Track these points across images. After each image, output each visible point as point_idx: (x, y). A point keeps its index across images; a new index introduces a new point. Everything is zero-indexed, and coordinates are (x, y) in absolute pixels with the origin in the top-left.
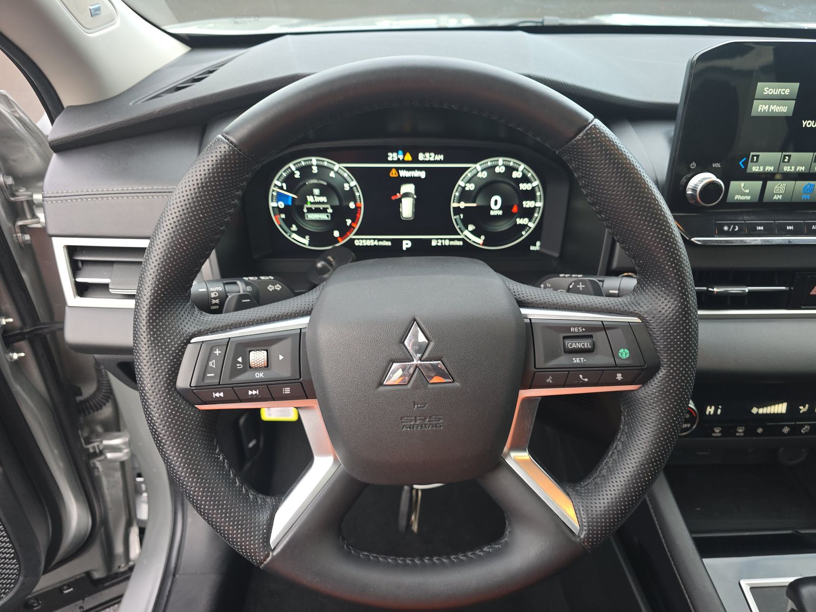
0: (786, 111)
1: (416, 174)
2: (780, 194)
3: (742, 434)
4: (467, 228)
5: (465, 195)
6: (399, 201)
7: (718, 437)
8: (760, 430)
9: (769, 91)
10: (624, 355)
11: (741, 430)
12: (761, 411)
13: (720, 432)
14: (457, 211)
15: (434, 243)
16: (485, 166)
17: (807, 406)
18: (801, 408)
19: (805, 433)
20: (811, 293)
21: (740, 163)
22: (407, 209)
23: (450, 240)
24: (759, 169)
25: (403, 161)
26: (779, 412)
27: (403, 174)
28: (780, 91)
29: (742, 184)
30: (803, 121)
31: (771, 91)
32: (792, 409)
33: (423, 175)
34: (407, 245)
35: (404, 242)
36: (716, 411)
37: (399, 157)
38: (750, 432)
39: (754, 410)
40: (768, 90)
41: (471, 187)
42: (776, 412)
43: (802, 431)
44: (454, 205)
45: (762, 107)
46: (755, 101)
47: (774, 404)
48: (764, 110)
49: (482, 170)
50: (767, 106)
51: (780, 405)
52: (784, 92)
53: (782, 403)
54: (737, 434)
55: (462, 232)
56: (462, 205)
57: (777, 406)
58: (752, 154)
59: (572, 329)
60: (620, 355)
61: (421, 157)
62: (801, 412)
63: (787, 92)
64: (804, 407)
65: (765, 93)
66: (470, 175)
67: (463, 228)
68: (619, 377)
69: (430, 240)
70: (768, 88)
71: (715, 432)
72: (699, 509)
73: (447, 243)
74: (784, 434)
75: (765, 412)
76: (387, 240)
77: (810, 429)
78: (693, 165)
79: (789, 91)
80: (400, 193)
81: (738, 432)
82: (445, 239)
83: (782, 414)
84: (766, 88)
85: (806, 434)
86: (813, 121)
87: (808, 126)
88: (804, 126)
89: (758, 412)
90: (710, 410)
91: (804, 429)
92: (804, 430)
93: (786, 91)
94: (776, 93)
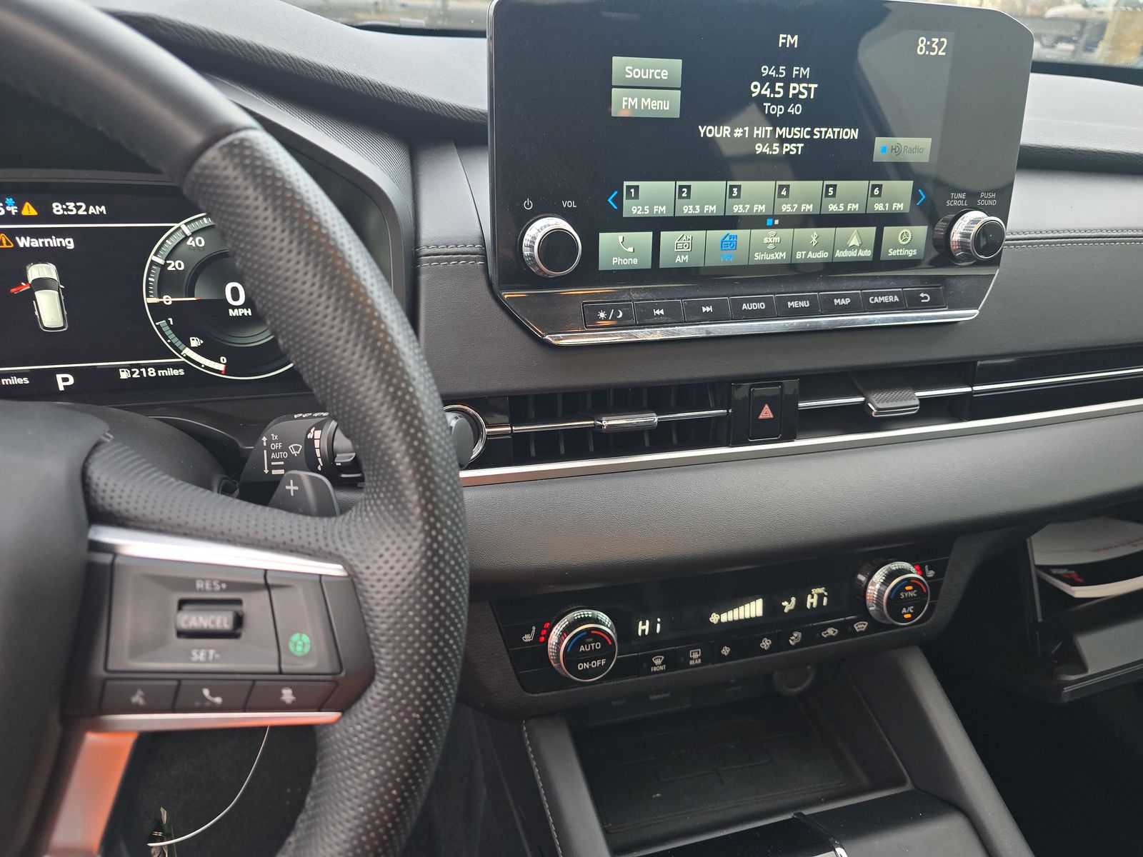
0: (668, 108)
1: (55, 242)
2: (685, 253)
3: (699, 661)
4: (188, 345)
5: (167, 281)
6: (29, 297)
7: (661, 672)
8: (726, 651)
9: (634, 72)
10: (299, 648)
11: (695, 655)
12: (725, 617)
13: (662, 664)
14: (159, 310)
15: (124, 375)
16: (197, 226)
17: (793, 599)
18: (785, 603)
19: (796, 644)
20: (761, 417)
21: (609, 200)
22: (49, 310)
23: (158, 367)
24: (643, 210)
25: (20, 218)
26: (753, 615)
27: (23, 242)
28: (653, 73)
29: (620, 236)
30: (700, 127)
31: (637, 73)
32: (772, 608)
33: (69, 244)
34: (64, 381)
35: (59, 377)
36: (652, 628)
37: (8, 208)
38: (711, 656)
39: (714, 618)
40: (632, 71)
41: (175, 265)
42: (747, 616)
43: (791, 642)
44: (148, 300)
45: (627, 101)
46: (613, 89)
47: (743, 604)
48: (633, 107)
49: (194, 234)
50: (636, 100)
51: (753, 604)
52: (659, 74)
53: (755, 600)
54: (691, 663)
55: (180, 352)
56: (168, 300)
57: (747, 606)
58: (626, 183)
59: (199, 585)
60: (291, 647)
61: (57, 208)
62: (786, 610)
63: (664, 75)
64: (789, 602)
65: (627, 76)
66: (170, 244)
67: (179, 344)
68: (288, 695)
69: (116, 370)
70: (631, 68)
71: (654, 665)
72: (658, 795)
73: (152, 373)
74: (763, 652)
75: (730, 619)
76: (20, 375)
77: (802, 636)
78: (528, 204)
79: (667, 74)
80: (26, 281)
81: (692, 659)
82: (146, 367)
83: (757, 618)
84: (625, 67)
85: (797, 646)
86: (716, 127)
87: (708, 135)
88: (702, 136)
89: (720, 620)
90: (643, 627)
91: (793, 638)
92: (792, 640)
93: (662, 74)
94: (647, 77)
